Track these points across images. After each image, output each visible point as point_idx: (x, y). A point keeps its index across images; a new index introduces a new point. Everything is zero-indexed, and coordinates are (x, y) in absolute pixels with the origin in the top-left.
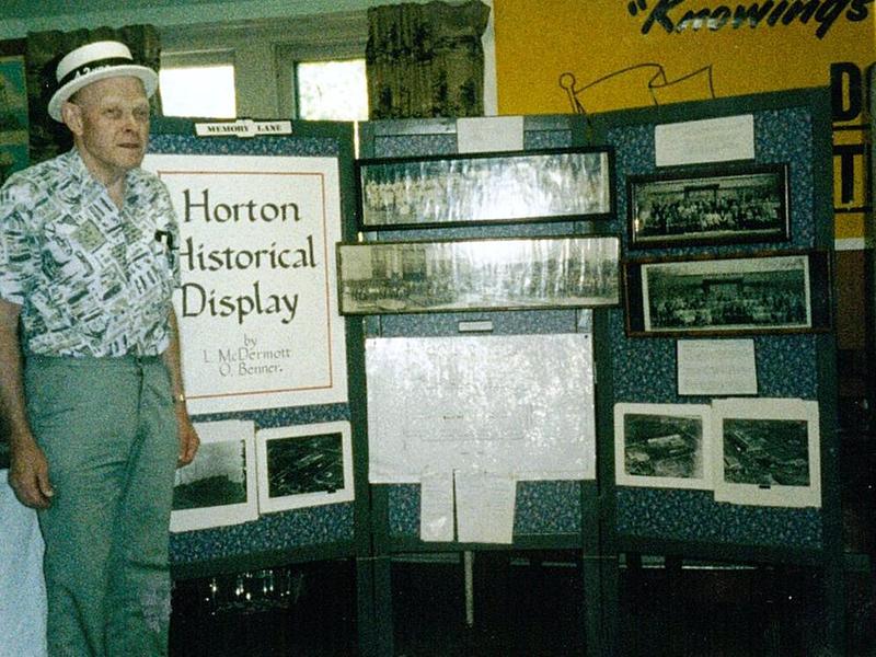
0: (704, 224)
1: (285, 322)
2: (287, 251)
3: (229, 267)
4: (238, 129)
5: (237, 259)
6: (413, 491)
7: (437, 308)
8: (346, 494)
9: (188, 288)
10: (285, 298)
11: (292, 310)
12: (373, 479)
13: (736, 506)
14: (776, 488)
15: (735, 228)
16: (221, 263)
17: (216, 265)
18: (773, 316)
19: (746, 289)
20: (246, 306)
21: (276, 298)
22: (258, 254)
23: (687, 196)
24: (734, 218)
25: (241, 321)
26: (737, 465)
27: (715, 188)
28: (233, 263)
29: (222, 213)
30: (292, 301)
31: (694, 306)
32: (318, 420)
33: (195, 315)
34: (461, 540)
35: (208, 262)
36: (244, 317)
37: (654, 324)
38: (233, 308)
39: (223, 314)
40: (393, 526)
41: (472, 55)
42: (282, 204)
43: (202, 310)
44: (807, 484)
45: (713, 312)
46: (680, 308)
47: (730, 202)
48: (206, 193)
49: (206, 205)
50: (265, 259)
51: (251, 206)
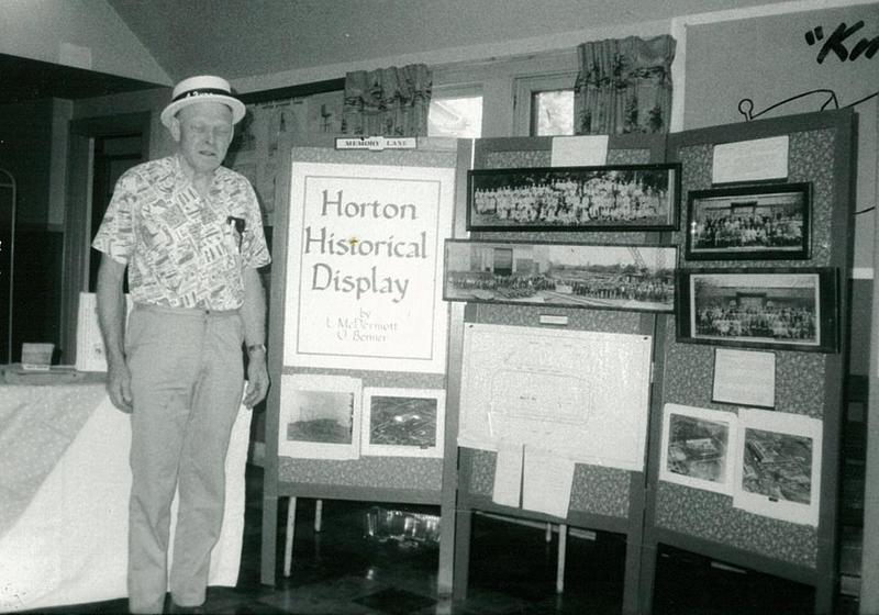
0: (744, 240)
1: (395, 301)
2: (403, 244)
3: (353, 253)
4: (370, 143)
5: (360, 248)
6: (491, 458)
7: (516, 300)
8: (437, 452)
9: (319, 267)
10: (397, 282)
11: (403, 292)
12: (461, 443)
13: (750, 514)
14: (782, 502)
15: (767, 245)
16: (346, 249)
17: (342, 250)
18: (790, 333)
19: (769, 304)
20: (364, 285)
21: (389, 280)
22: (377, 245)
23: (732, 212)
24: (767, 234)
25: (358, 297)
26: (753, 475)
27: (753, 205)
28: (356, 250)
29: (352, 210)
30: (403, 285)
31: (729, 317)
32: (417, 386)
33: (322, 289)
34: (525, 507)
35: (336, 248)
36: (361, 295)
37: (699, 332)
38: (353, 286)
39: (345, 290)
40: (474, 487)
41: (661, 83)
42: (402, 204)
43: (328, 285)
44: (808, 502)
45: (742, 324)
46: (717, 318)
47: (765, 219)
48: (340, 194)
49: (339, 203)
50: (383, 249)
51: (376, 205)
